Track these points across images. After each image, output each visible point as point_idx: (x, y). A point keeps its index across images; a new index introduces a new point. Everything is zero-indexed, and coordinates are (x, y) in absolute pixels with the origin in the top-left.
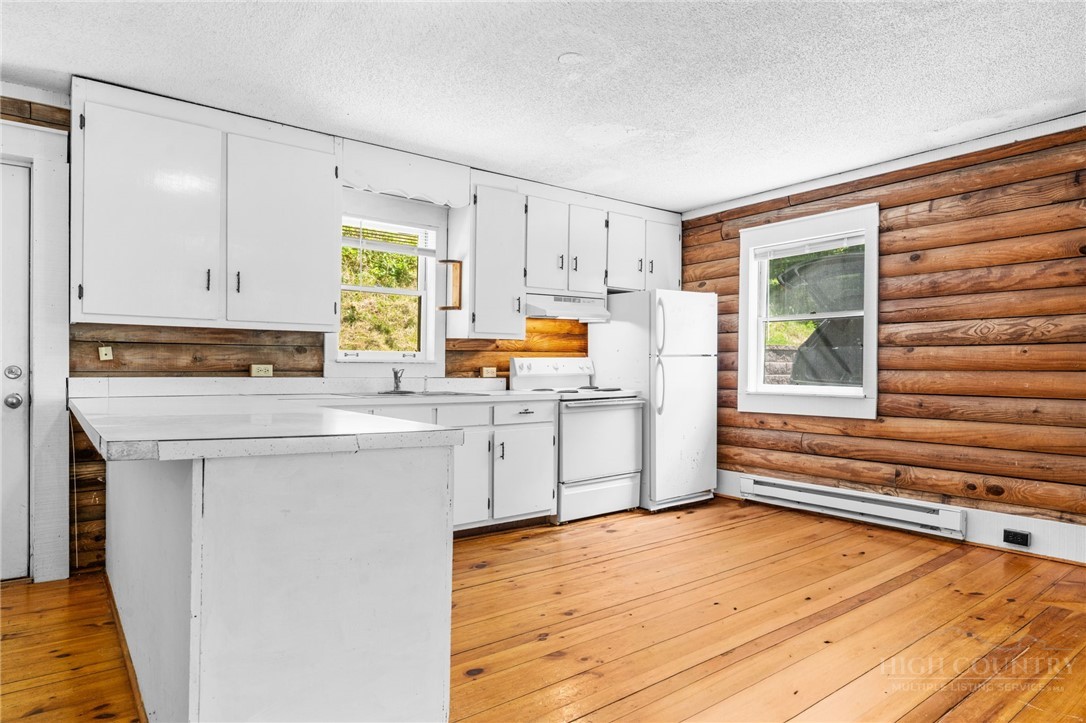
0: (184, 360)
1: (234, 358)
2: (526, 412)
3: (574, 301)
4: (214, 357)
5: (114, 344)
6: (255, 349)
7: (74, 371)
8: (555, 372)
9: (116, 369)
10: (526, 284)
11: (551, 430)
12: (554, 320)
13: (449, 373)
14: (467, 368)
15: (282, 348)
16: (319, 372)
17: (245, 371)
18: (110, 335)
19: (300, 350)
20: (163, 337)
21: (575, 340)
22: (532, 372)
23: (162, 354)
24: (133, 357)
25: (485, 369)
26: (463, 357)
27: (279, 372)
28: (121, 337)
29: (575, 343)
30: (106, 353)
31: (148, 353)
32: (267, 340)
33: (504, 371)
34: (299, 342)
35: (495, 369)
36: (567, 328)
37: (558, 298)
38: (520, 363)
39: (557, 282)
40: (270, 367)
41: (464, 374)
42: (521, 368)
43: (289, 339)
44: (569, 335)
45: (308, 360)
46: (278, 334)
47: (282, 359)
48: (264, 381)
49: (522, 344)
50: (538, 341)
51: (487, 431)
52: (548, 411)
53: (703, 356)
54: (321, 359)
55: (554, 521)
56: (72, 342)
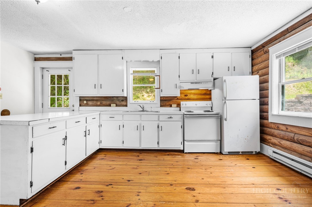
0: (99, 103)
1: (108, 103)
2: (171, 118)
3: (199, 83)
4: (104, 102)
5: (87, 100)
6: (113, 100)
7: (80, 105)
8: (196, 106)
9: (87, 105)
10: (179, 80)
11: (180, 124)
12: (198, 89)
13: (161, 106)
14: (168, 105)
15: (119, 100)
16: (126, 106)
17: (110, 105)
18: (86, 99)
19: (122, 101)
20: (95, 99)
21: (207, 95)
22: (186, 106)
23: (95, 102)
24: (90, 103)
25: (173, 105)
26: (166, 102)
27: (117, 106)
28: (88, 99)
29: (208, 97)
30: (85, 102)
31: (92, 102)
32: (115, 99)
33: (179, 105)
34: (122, 99)
35: (176, 105)
36: (204, 92)
37: (192, 83)
38: (183, 103)
39: (193, 78)
40: (115, 105)
41: (167, 106)
42: (183, 105)
43: (120, 98)
44: (205, 94)
45: (124, 103)
46: (117, 97)
47: (118, 103)
48: (113, 108)
49: (186, 97)
50: (192, 96)
51: (157, 122)
52: (179, 118)
53: (253, 99)
54: (127, 103)
55: (182, 151)
56: (80, 100)
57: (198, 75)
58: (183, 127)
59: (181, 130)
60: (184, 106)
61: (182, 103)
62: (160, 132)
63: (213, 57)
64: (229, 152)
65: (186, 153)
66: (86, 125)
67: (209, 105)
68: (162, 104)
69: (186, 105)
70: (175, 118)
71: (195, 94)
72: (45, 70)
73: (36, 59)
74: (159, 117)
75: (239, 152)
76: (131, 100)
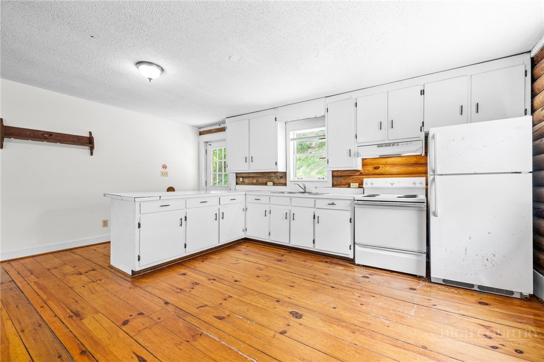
0: (255, 181)
1: (265, 180)
2: (333, 204)
3: (393, 145)
4: (260, 180)
5: (243, 177)
6: (270, 177)
7: (237, 184)
8: (391, 186)
9: (243, 183)
10: (356, 142)
11: (348, 215)
13: (334, 185)
14: (344, 184)
15: (276, 177)
16: (285, 184)
17: (266, 184)
18: (242, 175)
19: (281, 177)
20: (251, 175)
22: (373, 186)
23: (251, 179)
24: (246, 180)
25: (351, 184)
26: (341, 178)
27: (274, 184)
28: (244, 175)
29: (421, 169)
30: (241, 179)
31: (248, 179)
32: (273, 175)
33: (361, 186)
34: (281, 175)
35: (358, 184)
36: (413, 160)
37: (380, 146)
38: (367, 181)
39: (381, 137)
40: (272, 183)
41: (343, 186)
42: (367, 184)
43: (278, 174)
44: (415, 164)
45: (282, 181)
46: (275, 173)
47: (276, 181)
48: (270, 187)
49: (377, 171)
50: (388, 169)
51: (313, 210)
52: (345, 205)
53: (515, 173)
54: (286, 181)
55: (352, 261)
56: (237, 177)
57: (390, 129)
58: (352, 221)
59: (349, 226)
60: (369, 185)
61: (365, 181)
62: (316, 225)
63: (422, 92)
64: (444, 280)
65: (358, 265)
66: (219, 206)
67: (418, 185)
68: (335, 183)
69: (372, 184)
70: (339, 205)
71: (394, 165)
72: (208, 144)
73: (201, 134)
74: (315, 201)
75: (472, 286)
76: (291, 177)
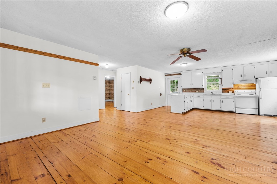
0: (191, 91)
1: (195, 91)
2: (227, 97)
3: (245, 81)
4: (193, 91)
6: (197, 90)
7: (183, 92)
8: (244, 92)
9: (186, 92)
10: (233, 80)
11: (233, 100)
13: (222, 92)
14: (226, 92)
15: (200, 90)
16: (204, 92)
17: (196, 92)
18: (185, 89)
19: (202, 90)
20: (189, 89)
21: (253, 86)
23: (189, 90)
24: (187, 91)
25: (229, 92)
26: (225, 90)
27: (199, 92)
30: (185, 91)
32: (198, 89)
33: (233, 92)
36: (251, 85)
37: (241, 81)
39: (241, 79)
42: (236, 91)
44: (252, 86)
45: (203, 91)
46: (199, 89)
47: (200, 91)
48: (197, 93)
49: (238, 88)
50: (242, 87)
51: (220, 99)
52: (233, 97)
54: (204, 91)
56: (183, 90)
57: (244, 77)
58: (235, 102)
59: (233, 103)
60: (237, 92)
61: (235, 91)
62: (222, 103)
63: (255, 67)
64: (264, 115)
65: (236, 113)
67: (253, 92)
68: (223, 91)
69: (237, 91)
70: (230, 97)
71: (244, 86)
72: (169, 79)
73: (166, 75)
74: (221, 97)
75: (272, 115)
76: (206, 89)
